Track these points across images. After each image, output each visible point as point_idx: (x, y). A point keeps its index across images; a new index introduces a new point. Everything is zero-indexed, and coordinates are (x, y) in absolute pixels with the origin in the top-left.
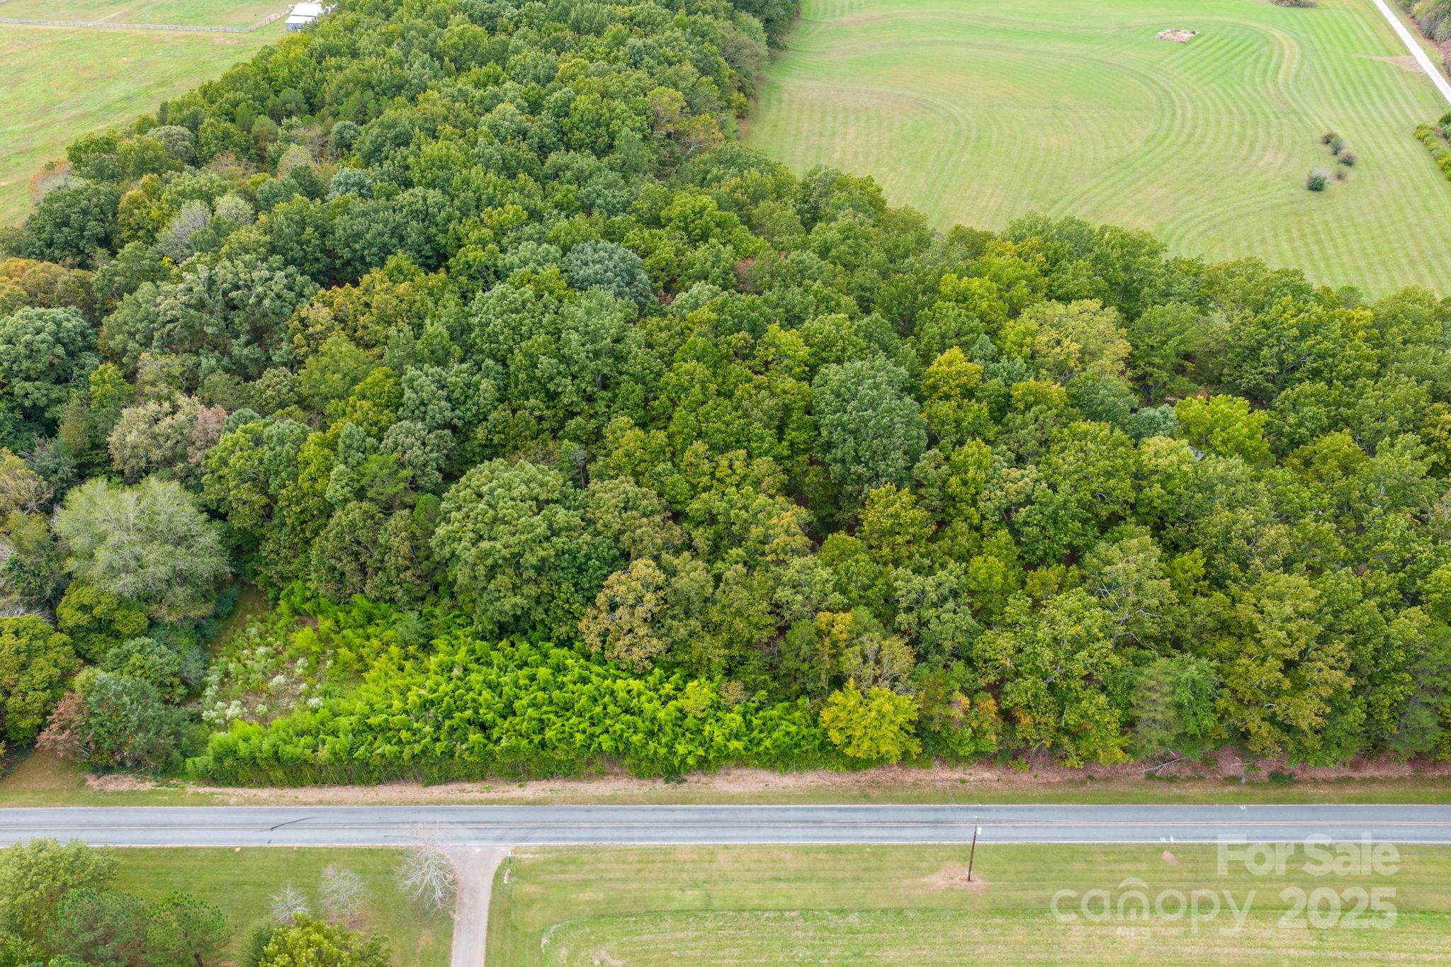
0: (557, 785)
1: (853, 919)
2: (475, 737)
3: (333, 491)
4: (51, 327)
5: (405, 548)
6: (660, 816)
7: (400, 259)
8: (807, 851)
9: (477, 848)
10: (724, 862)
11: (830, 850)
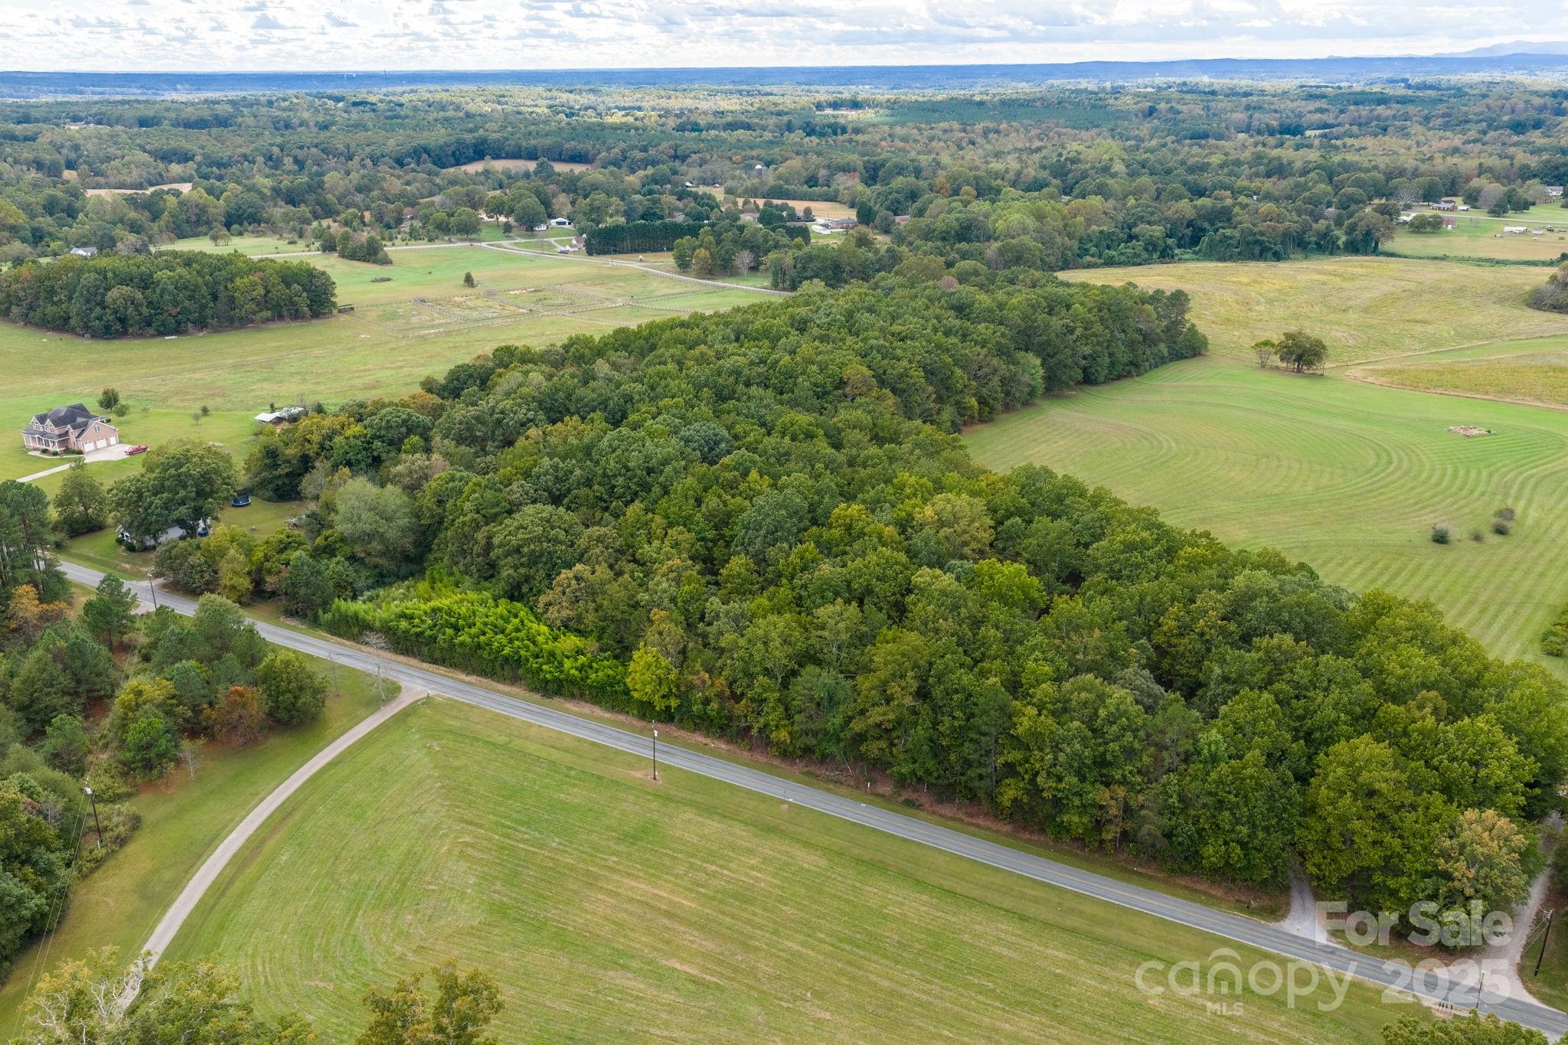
0: (485, 681)
1: (573, 773)
2: (449, 631)
3: (468, 506)
4: (404, 416)
5: (483, 542)
7: (597, 415)
8: (580, 740)
9: (419, 688)
10: (533, 731)
11: (594, 744)
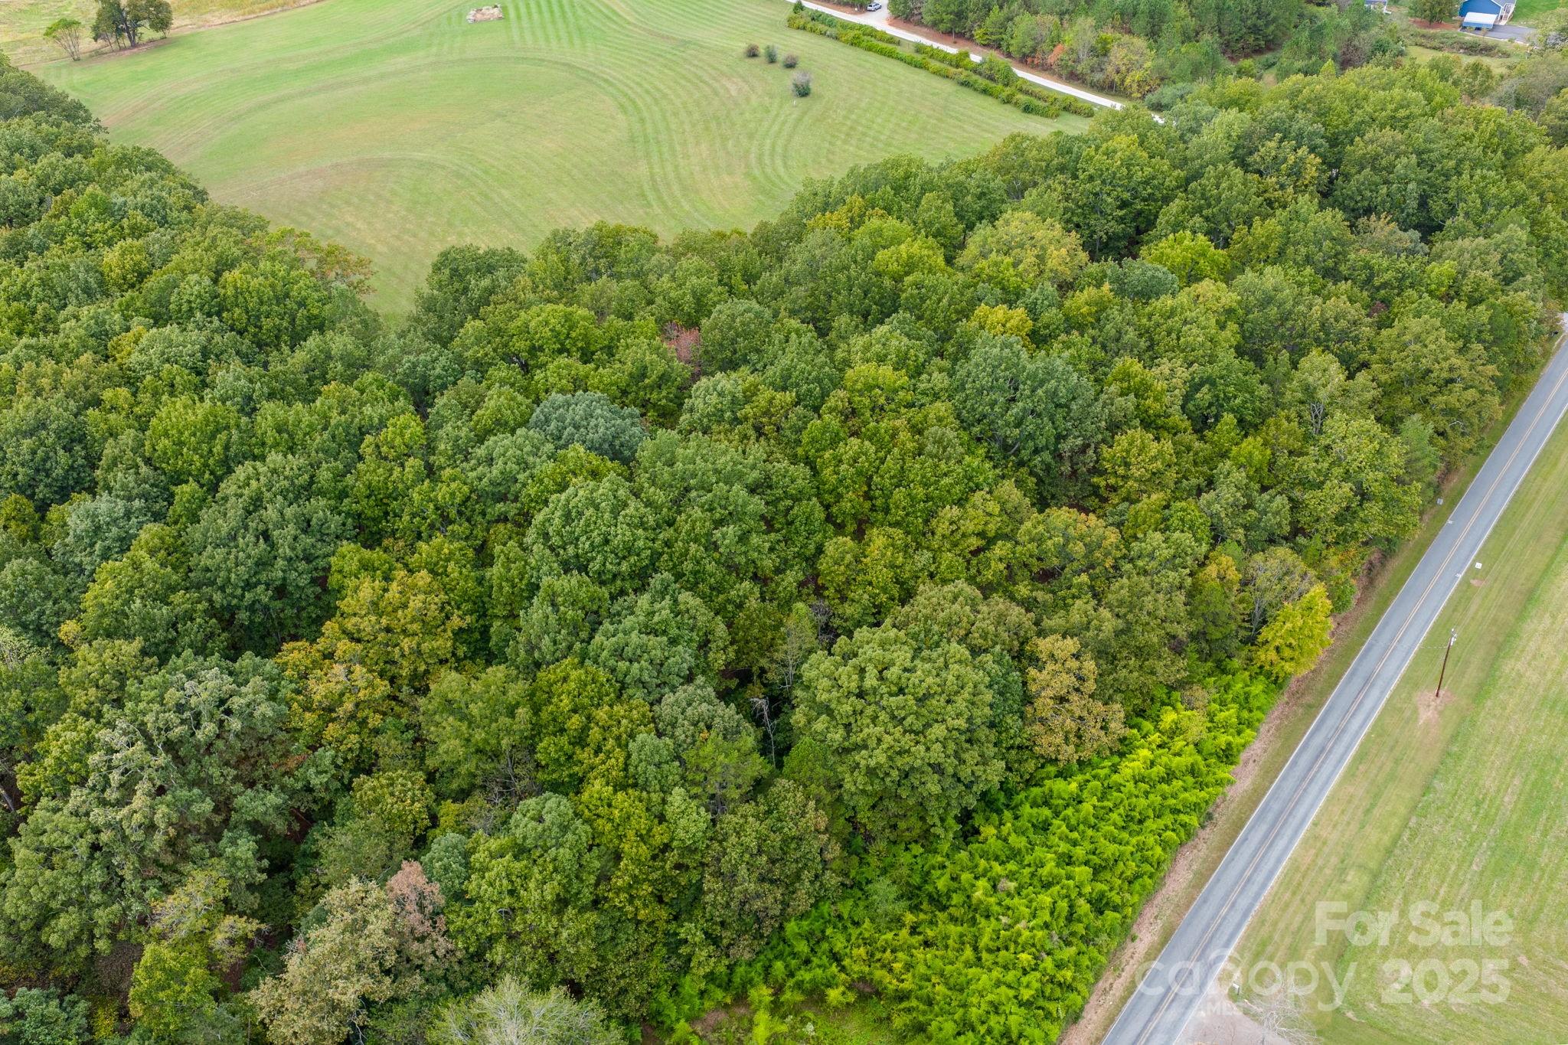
1: (1440, 785)
6: (1247, 851)
9: (1200, 1014)
10: (1332, 835)
